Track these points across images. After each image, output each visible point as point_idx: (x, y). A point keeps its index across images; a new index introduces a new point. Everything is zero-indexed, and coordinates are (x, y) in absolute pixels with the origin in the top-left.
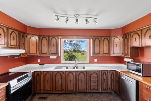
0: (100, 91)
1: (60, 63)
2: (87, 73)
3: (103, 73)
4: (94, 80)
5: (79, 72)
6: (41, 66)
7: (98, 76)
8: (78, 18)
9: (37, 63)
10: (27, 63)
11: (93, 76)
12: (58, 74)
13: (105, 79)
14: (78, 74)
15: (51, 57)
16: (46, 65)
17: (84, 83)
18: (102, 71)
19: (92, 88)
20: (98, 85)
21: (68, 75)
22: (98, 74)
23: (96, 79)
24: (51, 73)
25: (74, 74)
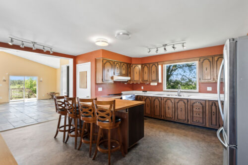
0: (207, 126)
1: (162, 90)
2: (188, 101)
3: (211, 104)
4: (198, 110)
5: (178, 100)
6: (144, 93)
7: (203, 107)
8: (166, 47)
9: (141, 90)
10: (133, 90)
11: (197, 106)
12: (156, 100)
13: (215, 112)
14: (177, 101)
15: (152, 84)
16: (148, 92)
17: (184, 112)
18: (209, 101)
19: (195, 120)
20: (204, 118)
21: (166, 101)
22: (204, 104)
23: (201, 110)
24: (151, 98)
25: (173, 101)
